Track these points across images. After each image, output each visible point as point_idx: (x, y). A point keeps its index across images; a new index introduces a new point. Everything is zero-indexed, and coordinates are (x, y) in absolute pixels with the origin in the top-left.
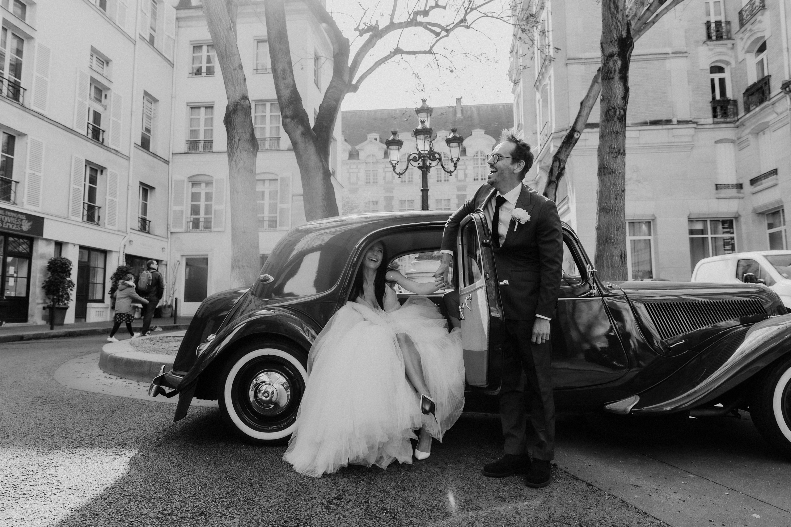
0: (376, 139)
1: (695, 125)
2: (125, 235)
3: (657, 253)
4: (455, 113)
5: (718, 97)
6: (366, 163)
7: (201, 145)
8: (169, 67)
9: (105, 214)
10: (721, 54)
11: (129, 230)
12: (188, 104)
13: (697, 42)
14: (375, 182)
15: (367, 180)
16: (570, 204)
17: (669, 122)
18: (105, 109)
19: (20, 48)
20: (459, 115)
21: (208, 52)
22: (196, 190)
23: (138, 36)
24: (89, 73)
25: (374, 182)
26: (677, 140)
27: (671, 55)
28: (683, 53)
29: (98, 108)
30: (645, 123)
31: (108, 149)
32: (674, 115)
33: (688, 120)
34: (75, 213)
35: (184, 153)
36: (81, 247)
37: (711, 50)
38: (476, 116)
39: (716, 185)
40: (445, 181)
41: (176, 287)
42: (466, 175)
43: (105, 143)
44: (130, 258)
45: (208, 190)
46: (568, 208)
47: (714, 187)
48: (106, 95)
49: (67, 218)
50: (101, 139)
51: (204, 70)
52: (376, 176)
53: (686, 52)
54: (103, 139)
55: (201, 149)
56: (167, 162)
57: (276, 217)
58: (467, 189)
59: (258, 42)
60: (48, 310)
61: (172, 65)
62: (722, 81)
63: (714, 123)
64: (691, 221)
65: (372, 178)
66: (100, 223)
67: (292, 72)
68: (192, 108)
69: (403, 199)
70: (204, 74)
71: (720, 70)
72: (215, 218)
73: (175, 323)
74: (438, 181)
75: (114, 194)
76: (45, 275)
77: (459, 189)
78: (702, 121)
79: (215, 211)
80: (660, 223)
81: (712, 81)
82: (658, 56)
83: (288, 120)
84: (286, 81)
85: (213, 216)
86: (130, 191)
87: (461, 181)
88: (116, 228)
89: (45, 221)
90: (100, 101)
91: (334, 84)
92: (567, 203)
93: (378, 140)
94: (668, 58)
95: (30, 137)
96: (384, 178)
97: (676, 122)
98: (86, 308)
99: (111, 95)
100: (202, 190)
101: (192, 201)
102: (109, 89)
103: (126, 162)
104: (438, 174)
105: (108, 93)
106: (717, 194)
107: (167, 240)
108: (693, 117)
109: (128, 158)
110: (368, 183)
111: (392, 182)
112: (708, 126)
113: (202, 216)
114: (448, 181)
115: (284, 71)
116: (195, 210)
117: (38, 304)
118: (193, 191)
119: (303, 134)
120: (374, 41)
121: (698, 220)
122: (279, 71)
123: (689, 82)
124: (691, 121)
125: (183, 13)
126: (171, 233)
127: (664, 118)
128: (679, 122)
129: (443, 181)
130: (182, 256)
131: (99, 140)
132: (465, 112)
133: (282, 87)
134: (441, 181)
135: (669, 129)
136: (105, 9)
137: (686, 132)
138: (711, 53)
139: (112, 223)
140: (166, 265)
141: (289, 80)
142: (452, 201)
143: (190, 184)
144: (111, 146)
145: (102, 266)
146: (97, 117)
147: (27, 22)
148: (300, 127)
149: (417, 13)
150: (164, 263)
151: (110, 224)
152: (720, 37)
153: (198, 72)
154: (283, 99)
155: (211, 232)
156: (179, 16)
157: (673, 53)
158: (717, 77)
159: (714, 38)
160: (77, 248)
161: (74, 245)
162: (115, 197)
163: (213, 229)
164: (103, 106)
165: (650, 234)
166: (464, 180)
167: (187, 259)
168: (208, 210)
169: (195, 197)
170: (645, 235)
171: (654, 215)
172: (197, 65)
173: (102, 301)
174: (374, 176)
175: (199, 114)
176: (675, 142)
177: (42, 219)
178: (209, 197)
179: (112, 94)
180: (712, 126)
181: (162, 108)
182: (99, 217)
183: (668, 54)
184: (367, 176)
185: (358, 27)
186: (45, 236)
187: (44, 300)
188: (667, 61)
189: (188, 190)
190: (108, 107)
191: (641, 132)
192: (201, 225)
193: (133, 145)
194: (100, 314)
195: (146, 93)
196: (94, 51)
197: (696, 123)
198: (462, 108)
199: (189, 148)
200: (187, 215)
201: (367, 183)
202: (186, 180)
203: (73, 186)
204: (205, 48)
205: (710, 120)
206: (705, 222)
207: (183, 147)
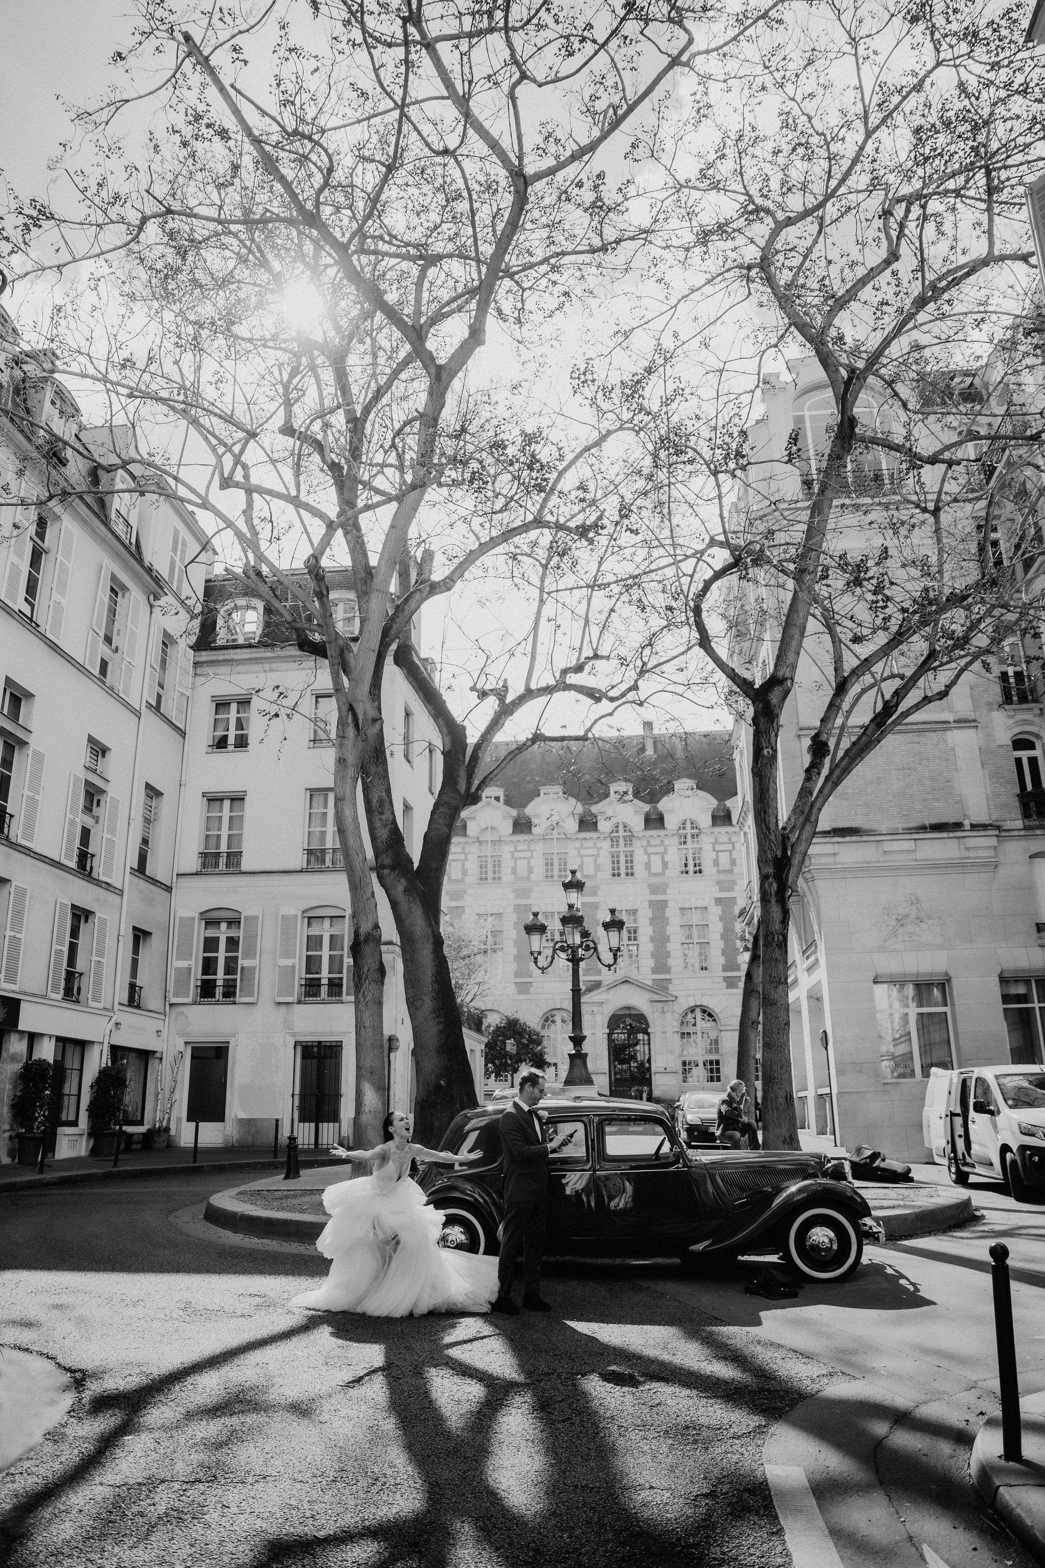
0: (497, 799)
1: (996, 832)
2: (111, 1014)
3: (956, 1035)
4: (643, 750)
5: (1029, 788)
6: (480, 842)
7: (223, 860)
8: (178, 737)
9: (87, 985)
10: (1025, 722)
11: (117, 1007)
12: (204, 795)
13: (990, 704)
14: (497, 879)
15: (481, 873)
16: (818, 954)
17: (958, 826)
18: (97, 822)
19: (8, 758)
20: (650, 752)
21: (238, 712)
22: (212, 933)
23: (144, 704)
24: (83, 775)
25: (494, 879)
26: (972, 854)
27: (952, 725)
28: (970, 722)
29: (89, 821)
30: (923, 828)
31: (98, 883)
32: (965, 816)
33: (987, 822)
34: (55, 989)
35: (196, 874)
36: (59, 1039)
37: (1009, 717)
38: (680, 753)
39: (1037, 925)
40: (627, 874)
41: (176, 1096)
42: (665, 865)
43: (94, 875)
44: (116, 1051)
45: (232, 933)
46: (817, 960)
47: (1035, 929)
48: (99, 801)
49: (44, 997)
50: (88, 868)
51: (231, 740)
52: (499, 866)
53: (974, 721)
54: (91, 868)
55: (222, 866)
56: (169, 889)
57: (341, 979)
58: (668, 891)
59: (318, 697)
60: (16, 1140)
61: (183, 734)
62: (1033, 761)
63: (1025, 828)
64: (1004, 980)
65: (490, 870)
66: (82, 998)
67: (391, 803)
68: (209, 800)
69: (550, 910)
70: (231, 748)
71: (1031, 746)
72: (241, 980)
73: (195, 1161)
74: (614, 875)
75: (101, 953)
76: (15, 1087)
77: (654, 889)
78: (1008, 825)
79: (242, 968)
80: (957, 985)
81: (1018, 761)
82: (934, 726)
83: (386, 871)
84: (383, 817)
85: (238, 977)
86: (121, 944)
87: (655, 875)
88: (100, 1005)
89: (23, 1005)
90: (91, 811)
91: (445, 798)
92: (815, 952)
93: (502, 799)
94: (951, 729)
95: (14, 883)
96: (514, 871)
97: (969, 828)
98: (56, 1135)
99: (106, 800)
100: (223, 933)
101: (204, 952)
102: (104, 792)
103: (118, 898)
104: (613, 862)
105: (102, 798)
106: (1040, 938)
107: (163, 1017)
108: (994, 818)
109: (120, 893)
110: (483, 879)
111: (528, 878)
112: (1016, 833)
113: (220, 976)
114: (632, 874)
115: (381, 802)
116: (209, 966)
117: (5, 1131)
118: (207, 935)
119: (406, 890)
120: (501, 722)
121: (1017, 981)
122: (375, 801)
123: (983, 765)
124: (990, 825)
125: (205, 656)
126: (171, 1005)
127: (952, 820)
128: (974, 827)
129: (623, 875)
130: (186, 1043)
131: (85, 870)
132: (660, 747)
133: (378, 824)
134: (619, 875)
135: (958, 838)
136: (105, 676)
137: (984, 842)
138: (1010, 721)
139: (96, 999)
140: (161, 1059)
141: (387, 815)
142: (640, 914)
143: (203, 922)
144: (103, 878)
145: (77, 1065)
146: (86, 833)
147: (20, 722)
148: (403, 880)
149: (565, 672)
150: (158, 1055)
151: (94, 1000)
152: (1023, 699)
153: (221, 743)
154: (379, 841)
155: (235, 1003)
156: (198, 659)
157: (955, 722)
158: (1024, 755)
159: (1015, 698)
160: (53, 1040)
161: (50, 1036)
162: (102, 956)
163: (238, 999)
164: (93, 817)
165: (946, 1005)
166: (662, 874)
167: (193, 1048)
168: (231, 966)
169: (211, 944)
170: (937, 1005)
171: (947, 974)
172: (220, 733)
173: (75, 1123)
174: (494, 866)
175: (221, 811)
176: (969, 858)
177: (18, 1001)
178: (232, 943)
179: (108, 799)
180: (1022, 833)
181: (166, 805)
182: (79, 989)
183: (949, 722)
184: (481, 867)
185: (475, 684)
186: (21, 1027)
187: (12, 1126)
188: (949, 733)
189: (199, 933)
190: (101, 820)
191: (918, 842)
192: (219, 991)
193: (128, 870)
194: (73, 1144)
195: (148, 786)
196: (91, 740)
197: (998, 828)
198: (655, 738)
199: (204, 865)
200: (197, 975)
201: (481, 879)
202: (197, 916)
203: (55, 947)
204: (234, 707)
205: (1019, 824)
206: (1027, 982)
207: (192, 863)
